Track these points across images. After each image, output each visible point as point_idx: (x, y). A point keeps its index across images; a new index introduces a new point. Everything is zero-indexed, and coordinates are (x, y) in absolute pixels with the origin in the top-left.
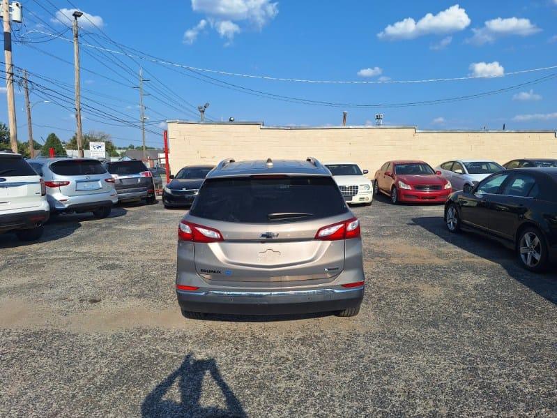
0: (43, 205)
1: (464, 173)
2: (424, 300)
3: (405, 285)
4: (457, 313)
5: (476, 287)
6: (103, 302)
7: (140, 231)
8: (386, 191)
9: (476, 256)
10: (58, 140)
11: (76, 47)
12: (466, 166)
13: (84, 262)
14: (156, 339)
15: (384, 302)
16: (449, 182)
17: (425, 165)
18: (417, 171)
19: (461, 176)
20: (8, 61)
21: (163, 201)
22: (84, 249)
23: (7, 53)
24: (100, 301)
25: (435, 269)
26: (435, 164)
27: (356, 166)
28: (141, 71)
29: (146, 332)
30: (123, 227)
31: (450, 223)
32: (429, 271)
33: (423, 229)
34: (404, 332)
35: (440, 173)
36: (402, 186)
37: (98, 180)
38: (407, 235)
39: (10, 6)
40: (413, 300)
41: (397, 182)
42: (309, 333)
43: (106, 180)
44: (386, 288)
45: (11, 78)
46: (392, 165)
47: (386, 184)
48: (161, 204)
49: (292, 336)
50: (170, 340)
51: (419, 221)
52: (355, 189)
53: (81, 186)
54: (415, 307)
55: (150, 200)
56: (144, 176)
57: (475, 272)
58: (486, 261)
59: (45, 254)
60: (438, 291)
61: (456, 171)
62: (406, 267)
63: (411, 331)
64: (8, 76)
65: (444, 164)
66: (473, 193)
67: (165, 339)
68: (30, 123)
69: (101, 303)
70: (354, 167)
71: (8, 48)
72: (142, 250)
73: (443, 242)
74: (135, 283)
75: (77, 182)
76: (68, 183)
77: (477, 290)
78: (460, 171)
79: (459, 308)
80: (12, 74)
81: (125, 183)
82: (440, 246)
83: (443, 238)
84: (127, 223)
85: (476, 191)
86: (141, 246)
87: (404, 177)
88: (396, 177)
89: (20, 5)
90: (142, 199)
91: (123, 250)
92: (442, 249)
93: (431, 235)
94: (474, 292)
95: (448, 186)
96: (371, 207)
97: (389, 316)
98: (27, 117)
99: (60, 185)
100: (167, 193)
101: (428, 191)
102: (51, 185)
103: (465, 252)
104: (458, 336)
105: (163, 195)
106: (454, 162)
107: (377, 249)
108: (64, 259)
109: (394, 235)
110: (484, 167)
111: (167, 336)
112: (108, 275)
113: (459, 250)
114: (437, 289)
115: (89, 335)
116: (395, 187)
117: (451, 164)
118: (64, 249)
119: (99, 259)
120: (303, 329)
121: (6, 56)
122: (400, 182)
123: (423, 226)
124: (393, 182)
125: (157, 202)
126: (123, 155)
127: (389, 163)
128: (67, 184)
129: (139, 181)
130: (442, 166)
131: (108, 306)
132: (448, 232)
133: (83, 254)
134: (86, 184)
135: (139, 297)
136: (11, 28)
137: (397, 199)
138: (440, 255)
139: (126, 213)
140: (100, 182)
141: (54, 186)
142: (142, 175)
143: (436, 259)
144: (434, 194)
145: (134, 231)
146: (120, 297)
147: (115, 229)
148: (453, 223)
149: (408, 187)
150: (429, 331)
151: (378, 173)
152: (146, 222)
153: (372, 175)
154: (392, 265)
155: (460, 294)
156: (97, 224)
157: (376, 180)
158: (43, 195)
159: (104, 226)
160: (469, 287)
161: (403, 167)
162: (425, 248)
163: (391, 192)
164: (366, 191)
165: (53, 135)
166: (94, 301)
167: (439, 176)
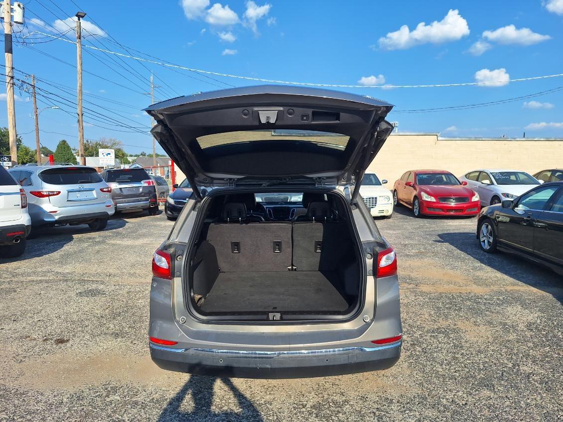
0: (23, 219)
1: (492, 184)
2: (468, 345)
3: (443, 323)
4: (514, 366)
5: (529, 326)
6: (71, 342)
7: (135, 247)
8: (406, 203)
9: (520, 283)
10: (68, 147)
11: (78, 49)
12: (493, 176)
13: (63, 285)
14: (126, 403)
15: (420, 349)
16: (477, 194)
17: (449, 175)
18: (440, 181)
19: (488, 187)
20: (8, 64)
21: (166, 212)
22: (67, 269)
23: (8, 56)
24: (68, 341)
25: (476, 299)
26: (459, 174)
27: (374, 175)
28: (152, 77)
29: (115, 390)
30: (118, 242)
31: (484, 241)
32: (469, 303)
33: (452, 247)
34: (450, 396)
35: (466, 184)
36: (426, 197)
37: (91, 190)
38: (436, 254)
39: (12, 7)
40: (455, 346)
41: (419, 194)
42: (326, 396)
43: (102, 190)
44: (420, 328)
45: (12, 82)
46: (413, 174)
47: (407, 195)
48: (163, 216)
49: (304, 400)
50: (144, 406)
51: (446, 238)
52: (374, 201)
53: (73, 196)
54: (459, 356)
55: (152, 211)
56: (146, 185)
57: (524, 305)
58: (534, 290)
59: (22, 275)
60: (485, 332)
61: (483, 182)
62: (440, 296)
63: (460, 394)
64: (8, 79)
65: (470, 173)
66: (513, 209)
67: (136, 403)
68: (37, 130)
69: (69, 345)
70: (372, 177)
71: (9, 50)
72: (132, 272)
73: (478, 264)
74: (114, 316)
75: (68, 192)
76: (59, 192)
77: (532, 330)
78: (487, 182)
79: (514, 357)
80: (12, 78)
81: (125, 193)
82: (475, 268)
83: (477, 259)
84: (123, 237)
85: (517, 206)
86: (133, 266)
87: (428, 188)
88: (417, 187)
89: (22, 6)
90: (144, 209)
91: (111, 271)
92: (478, 273)
93: (463, 254)
94: (528, 334)
95: (476, 198)
96: (390, 220)
97: (427, 369)
98: (35, 123)
99: (48, 196)
100: (169, 204)
101: (453, 204)
102: (39, 195)
103: (506, 277)
104: (523, 404)
105: (165, 205)
106: (480, 172)
107: (403, 273)
108: (41, 281)
109: (420, 255)
110: (513, 178)
111: (140, 398)
112: (87, 304)
113: (499, 275)
114: (482, 328)
115: (42, 394)
116: (418, 199)
117: (477, 174)
118: (45, 269)
119: (82, 282)
120: (319, 391)
121: (7, 59)
122: (423, 193)
123: (452, 244)
124: (415, 193)
125: (160, 212)
126: (134, 162)
127: (410, 173)
128: (57, 194)
129: (141, 190)
130: (467, 176)
131: (76, 349)
132: (482, 252)
133: (64, 275)
134: (78, 194)
135: (117, 335)
136: (12, 30)
137: (419, 212)
138: (477, 281)
139: (124, 225)
140: (94, 192)
141: (43, 196)
142: (144, 184)
143: (474, 286)
144: (462, 207)
145: (128, 246)
146: (93, 336)
147: (108, 244)
148: (489, 242)
149: (433, 199)
150: (482, 395)
151: (398, 183)
152: (144, 236)
153: (391, 185)
154: (422, 294)
155: (512, 337)
156: (90, 238)
157: (395, 190)
158: (23, 207)
159: (97, 240)
160: (521, 326)
161: (425, 176)
162: (458, 272)
163: (413, 204)
164: (386, 202)
165: (64, 142)
166: (61, 341)
167: (465, 186)
